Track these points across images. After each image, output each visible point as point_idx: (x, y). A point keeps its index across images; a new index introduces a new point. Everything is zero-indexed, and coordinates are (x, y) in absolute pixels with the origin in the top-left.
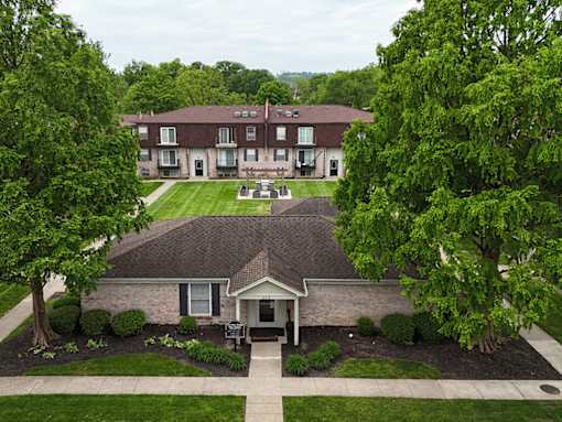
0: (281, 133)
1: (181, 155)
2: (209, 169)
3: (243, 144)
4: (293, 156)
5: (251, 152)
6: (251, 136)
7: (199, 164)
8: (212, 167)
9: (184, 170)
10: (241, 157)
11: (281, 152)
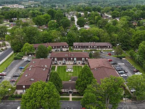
0: (72, 59)
1: (58, 62)
2: (61, 63)
3: (66, 60)
4: (73, 62)
5: (67, 61)
6: (67, 59)
7: (60, 62)
8: (62, 63)
9: (58, 64)
10: (66, 62)
11: (72, 61)
